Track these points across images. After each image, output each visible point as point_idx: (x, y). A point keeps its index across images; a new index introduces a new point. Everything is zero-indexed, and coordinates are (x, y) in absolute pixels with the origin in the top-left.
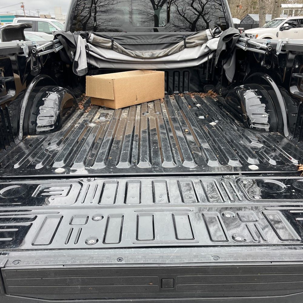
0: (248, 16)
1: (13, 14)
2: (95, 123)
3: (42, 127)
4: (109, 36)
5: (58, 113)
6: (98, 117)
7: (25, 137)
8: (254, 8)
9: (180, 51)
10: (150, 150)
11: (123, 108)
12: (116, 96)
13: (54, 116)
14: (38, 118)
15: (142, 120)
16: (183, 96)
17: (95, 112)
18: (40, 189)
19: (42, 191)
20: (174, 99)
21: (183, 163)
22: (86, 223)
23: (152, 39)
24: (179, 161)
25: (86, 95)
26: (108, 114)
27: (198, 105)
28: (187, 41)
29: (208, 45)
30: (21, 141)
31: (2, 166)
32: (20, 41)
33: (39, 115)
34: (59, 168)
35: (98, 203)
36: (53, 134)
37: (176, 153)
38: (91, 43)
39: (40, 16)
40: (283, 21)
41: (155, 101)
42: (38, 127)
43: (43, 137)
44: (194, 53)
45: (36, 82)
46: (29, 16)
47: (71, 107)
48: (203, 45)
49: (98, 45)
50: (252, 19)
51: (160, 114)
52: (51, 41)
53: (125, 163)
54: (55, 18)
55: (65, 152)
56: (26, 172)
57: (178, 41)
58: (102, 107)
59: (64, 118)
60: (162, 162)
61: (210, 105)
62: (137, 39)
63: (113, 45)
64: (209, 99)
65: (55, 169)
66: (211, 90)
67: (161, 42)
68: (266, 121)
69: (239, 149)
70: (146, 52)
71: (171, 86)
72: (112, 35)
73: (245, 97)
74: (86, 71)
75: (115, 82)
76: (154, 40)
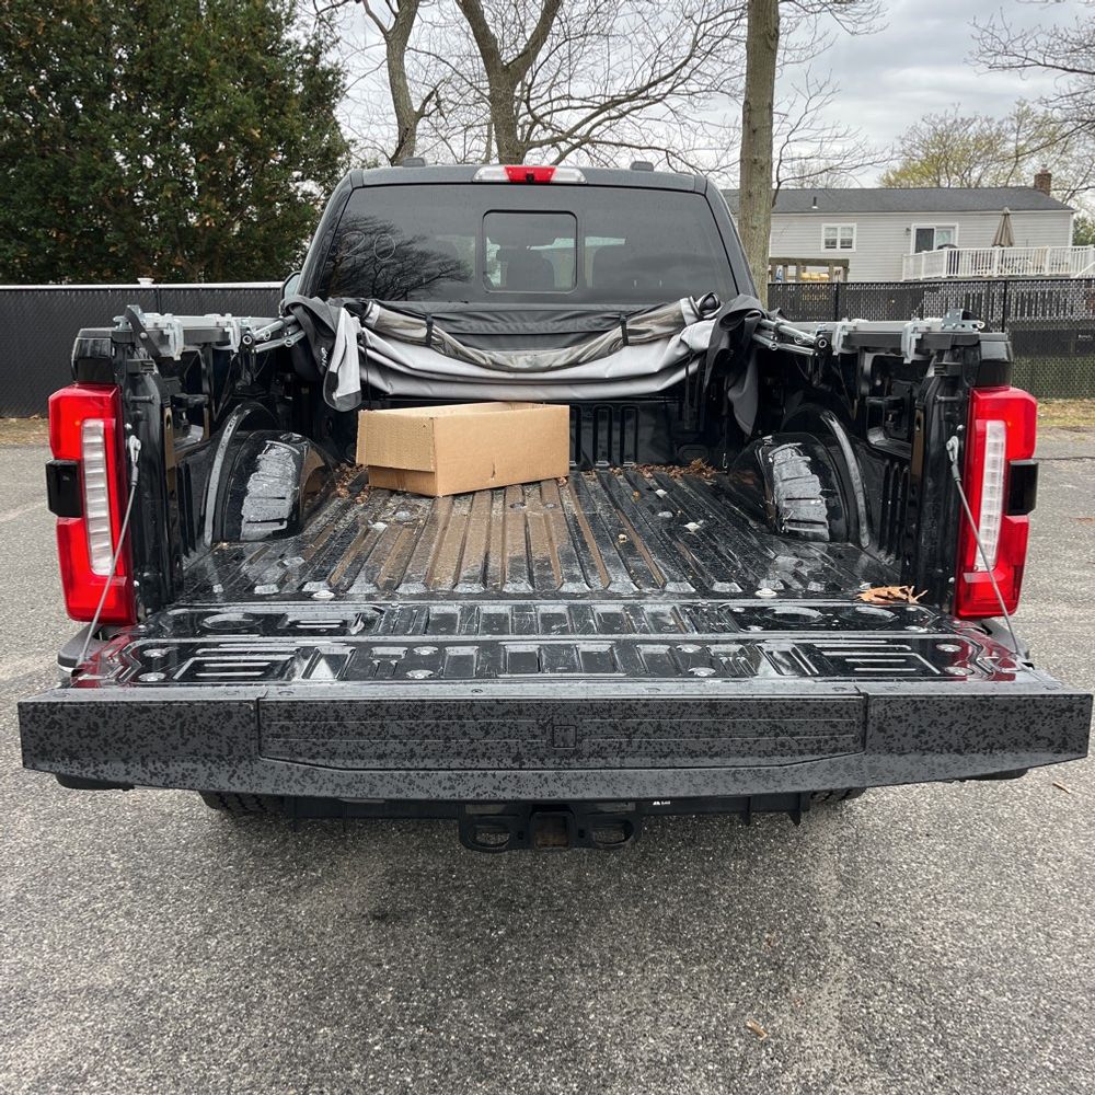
2: (385, 522)
3: (256, 523)
4: (420, 310)
6: (393, 511)
7: (217, 545)
9: (611, 353)
11: (456, 496)
12: (440, 460)
13: (287, 497)
14: (247, 500)
15: (508, 518)
16: (620, 475)
17: (381, 502)
18: (290, 621)
19: (296, 623)
20: (595, 481)
21: (608, 586)
23: (537, 321)
25: (357, 461)
26: (418, 506)
27: (660, 492)
28: (629, 327)
29: (685, 338)
30: (209, 550)
31: (185, 589)
32: (223, 315)
35: (422, 634)
36: (284, 540)
37: (593, 573)
38: (373, 327)
41: (542, 483)
42: (246, 522)
44: (649, 359)
48: (673, 338)
49: (389, 333)
51: (555, 507)
53: (471, 585)
57: (607, 326)
58: (399, 493)
60: (561, 585)
61: (691, 493)
62: (496, 320)
63: (429, 334)
64: (693, 480)
65: (312, 593)
66: (700, 460)
67: (559, 328)
68: (822, 514)
70: (520, 355)
71: (587, 447)
72: (428, 310)
73: (771, 460)
74: (357, 398)
75: (437, 427)
76: (543, 323)
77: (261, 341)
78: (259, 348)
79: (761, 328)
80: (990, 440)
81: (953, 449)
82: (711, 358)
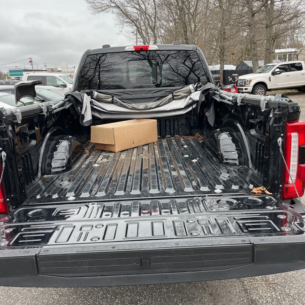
0: (243, 63)
1: (21, 68)
2: (98, 163)
3: (56, 168)
4: (110, 92)
5: (68, 157)
6: (101, 159)
7: (43, 176)
8: (249, 55)
9: (169, 103)
10: (141, 182)
11: (122, 151)
12: (116, 141)
13: (66, 159)
14: (53, 161)
15: (137, 159)
16: (174, 139)
17: (98, 155)
18: (57, 211)
19: (59, 212)
20: (166, 142)
21: (165, 190)
22: (91, 229)
23: (146, 94)
24: (162, 189)
25: (91, 142)
26: (109, 156)
27: (185, 146)
28: (174, 94)
30: (40, 179)
31: (27, 197)
33: (53, 159)
34: (71, 197)
35: (100, 218)
36: (65, 173)
37: (161, 183)
38: (95, 99)
39: (47, 70)
40: (274, 66)
41: (149, 145)
42: (53, 168)
43: (57, 176)
44: (181, 104)
45: (50, 133)
46: (37, 69)
47: (79, 152)
48: (188, 97)
49: (101, 100)
50: (247, 65)
51: (152, 154)
52: (63, 100)
53: (121, 191)
54: (61, 71)
55: (75, 186)
56: (46, 200)
57: (168, 94)
58: (104, 151)
59: (73, 161)
60: (150, 190)
61: (195, 146)
62: (133, 94)
63: (113, 100)
64: (196, 141)
65: (68, 197)
66: (198, 133)
67: (152, 96)
68: (236, 156)
69: (210, 179)
70: (141, 105)
72: (112, 92)
73: (219, 138)
74: (91, 122)
75: (115, 130)
76: (147, 94)
77: (56, 109)
78: (55, 111)
79: (215, 94)
80: (293, 139)
81: (280, 142)
82: (200, 103)
